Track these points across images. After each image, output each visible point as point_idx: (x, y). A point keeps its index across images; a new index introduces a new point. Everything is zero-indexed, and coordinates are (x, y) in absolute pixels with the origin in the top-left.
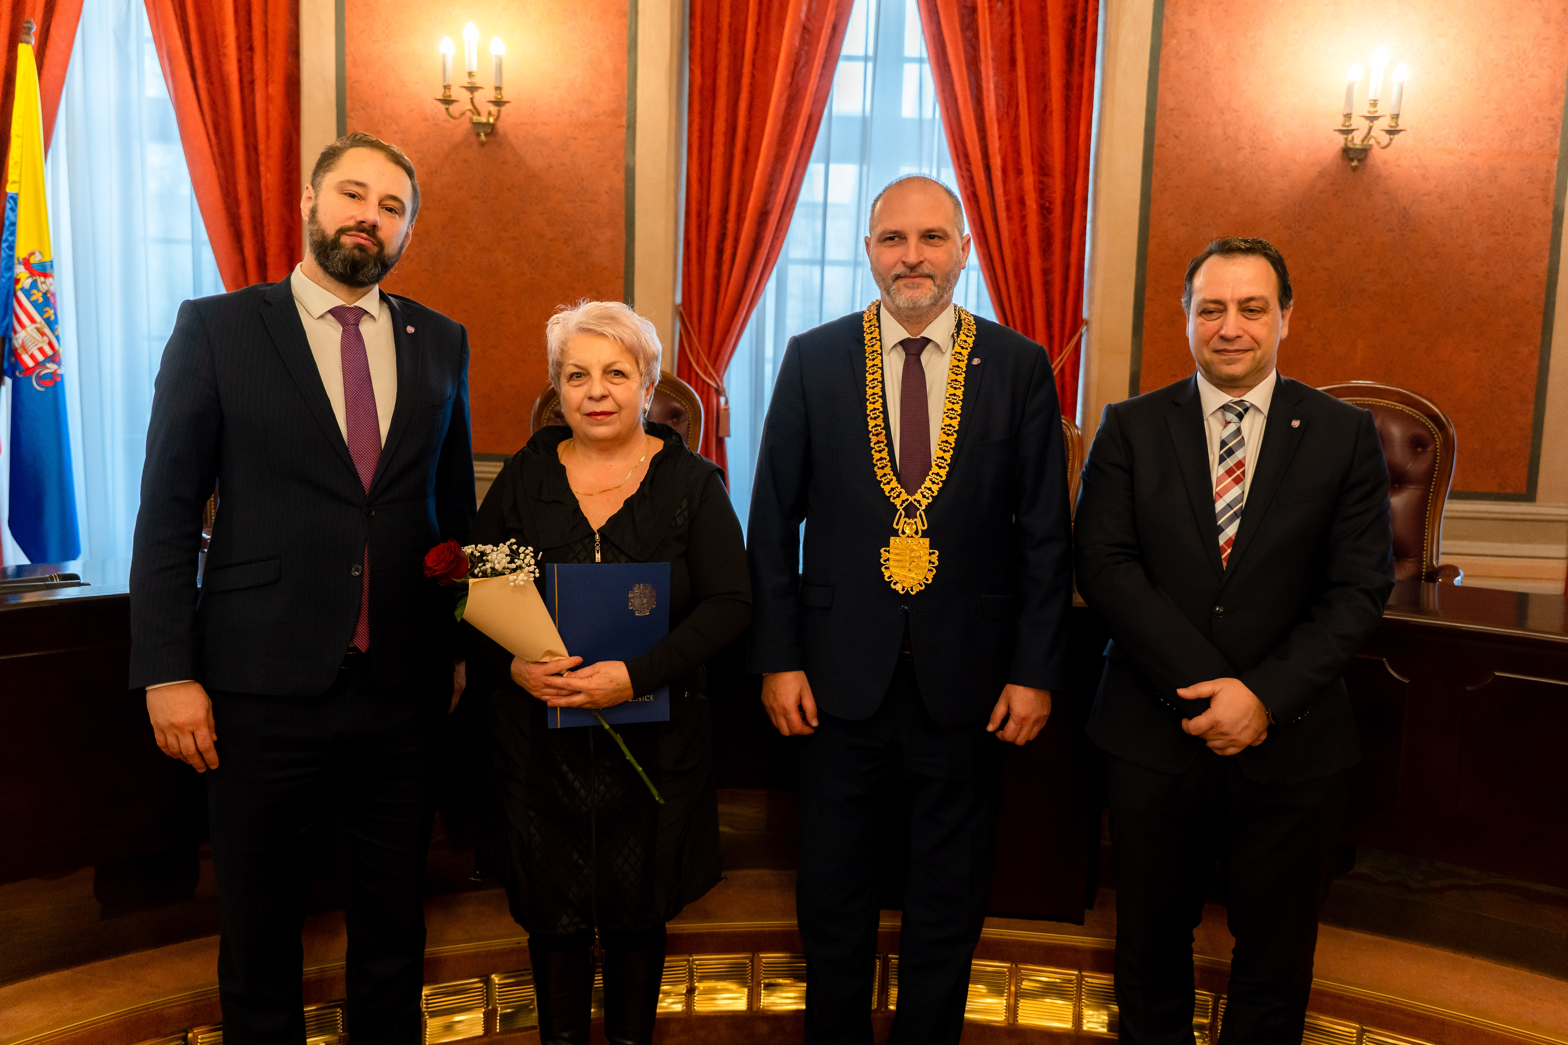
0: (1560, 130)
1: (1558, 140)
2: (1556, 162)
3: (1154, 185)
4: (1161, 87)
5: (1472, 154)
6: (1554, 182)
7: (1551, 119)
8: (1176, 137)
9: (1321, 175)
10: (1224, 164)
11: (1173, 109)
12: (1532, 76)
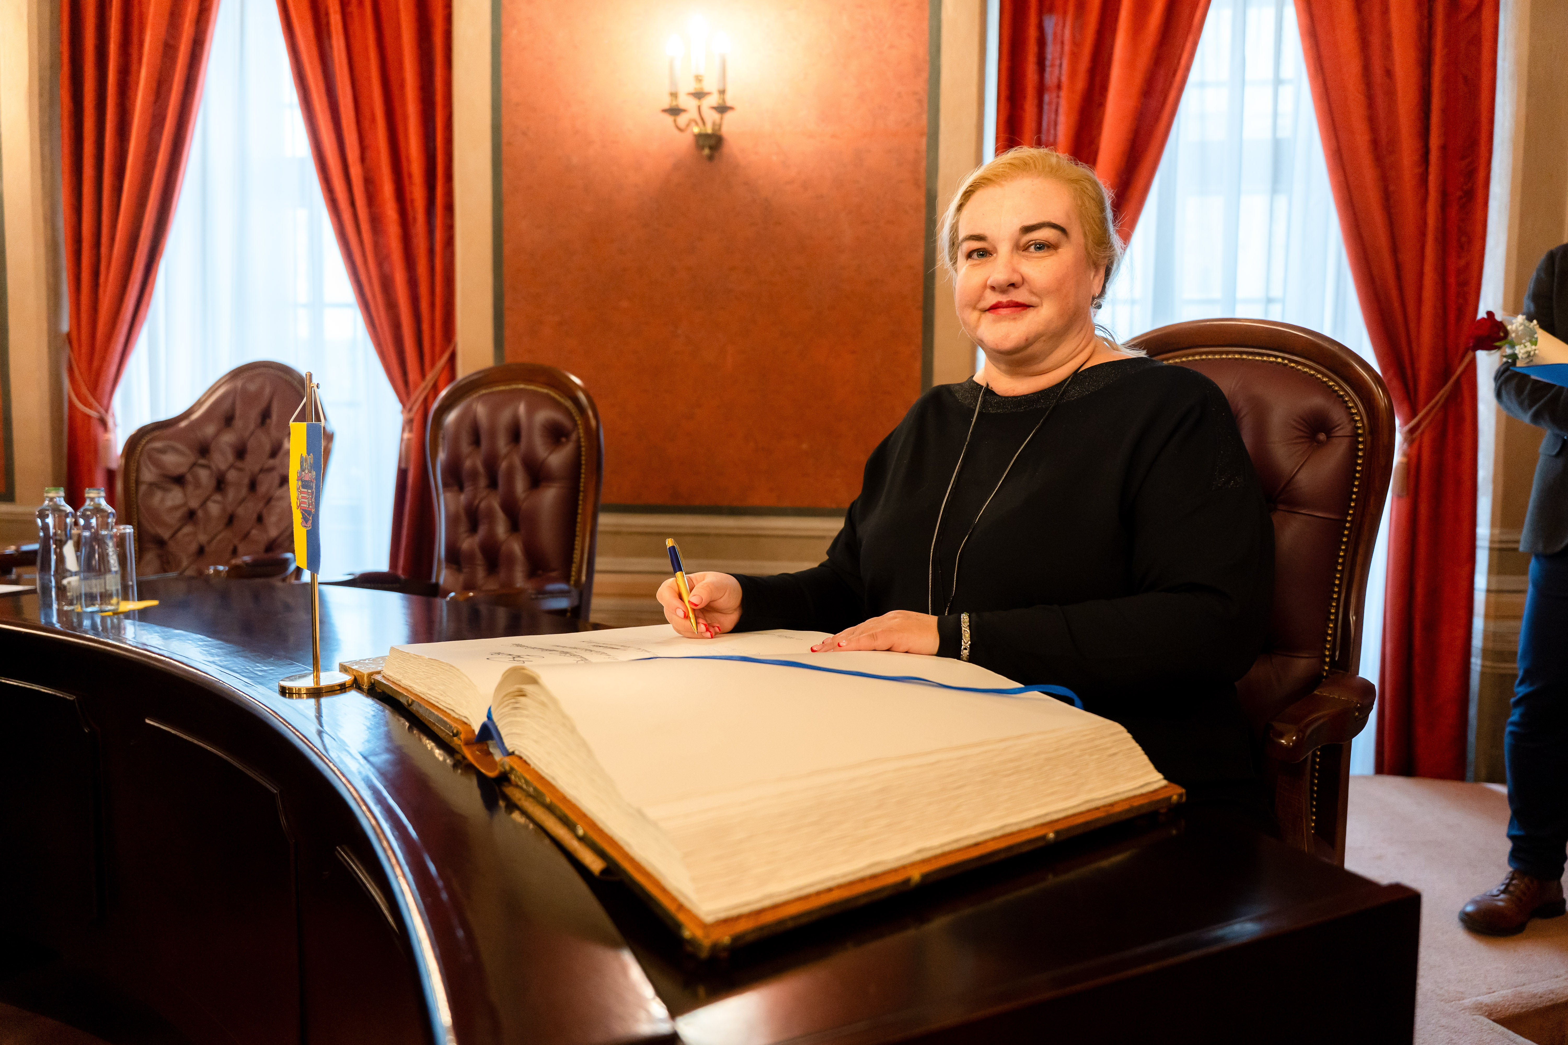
0: (926, 106)
1: (925, 117)
2: (924, 141)
3: (505, 185)
4: (505, 82)
5: (833, 136)
6: (924, 164)
7: (915, 93)
8: (524, 134)
9: (677, 167)
10: (575, 160)
11: (517, 104)
12: (892, 47)
